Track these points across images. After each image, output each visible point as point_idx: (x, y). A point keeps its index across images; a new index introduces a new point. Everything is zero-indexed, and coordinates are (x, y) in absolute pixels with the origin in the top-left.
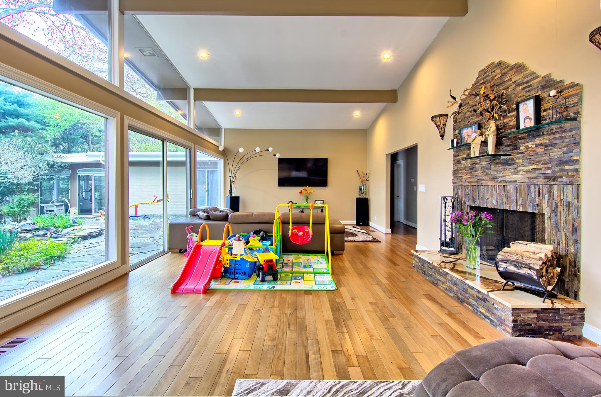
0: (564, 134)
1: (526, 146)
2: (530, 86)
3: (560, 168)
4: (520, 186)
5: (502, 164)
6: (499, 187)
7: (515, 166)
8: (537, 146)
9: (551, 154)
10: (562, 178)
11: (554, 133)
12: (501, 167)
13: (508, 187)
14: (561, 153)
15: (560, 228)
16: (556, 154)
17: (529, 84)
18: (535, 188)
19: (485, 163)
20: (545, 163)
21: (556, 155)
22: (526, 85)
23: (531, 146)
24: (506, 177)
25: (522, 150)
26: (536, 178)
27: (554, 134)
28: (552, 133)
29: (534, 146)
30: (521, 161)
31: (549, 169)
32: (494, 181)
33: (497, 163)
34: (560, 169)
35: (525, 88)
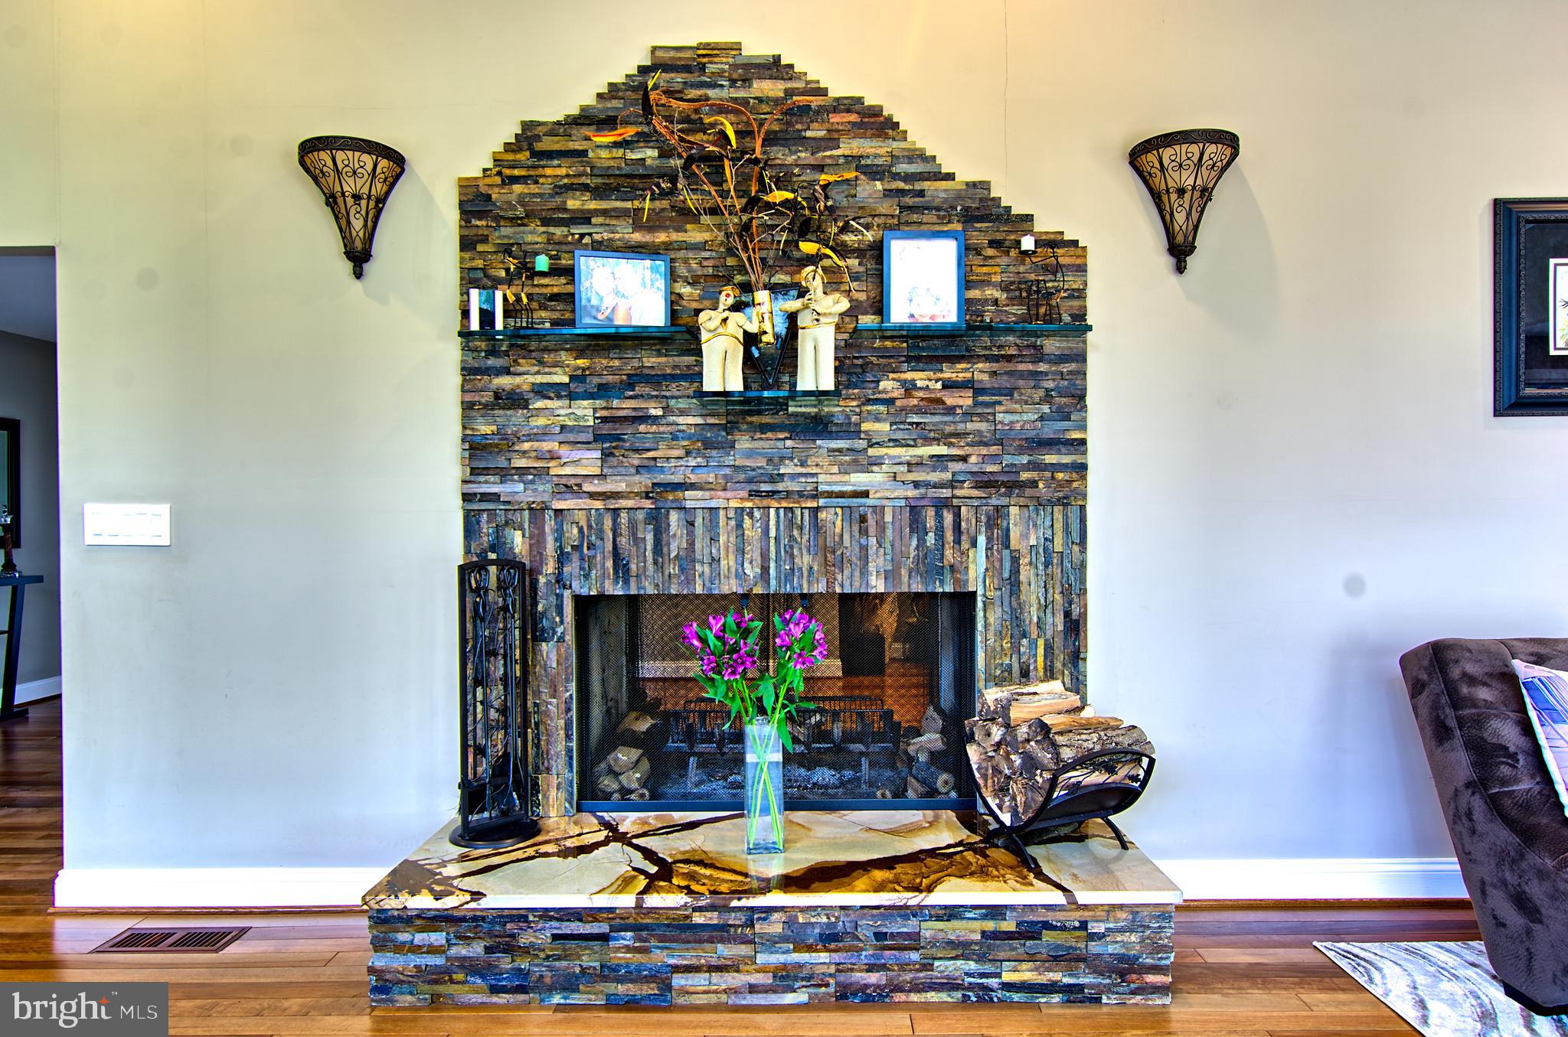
0: (1042, 367)
1: (903, 383)
2: (921, 193)
3: (1032, 458)
4: (879, 510)
5: (791, 432)
6: (778, 514)
7: (862, 444)
8: (948, 385)
9: (1000, 417)
10: (1037, 487)
11: (1009, 358)
12: (789, 443)
13: (822, 515)
14: (1036, 417)
15: (1027, 629)
16: (1016, 417)
17: (918, 186)
18: (939, 517)
19: (699, 420)
20: (981, 441)
21: (1018, 421)
22: (901, 185)
23: (927, 382)
24: (821, 478)
25: (885, 391)
26: (952, 484)
27: (1010, 361)
28: (1003, 356)
29: (939, 385)
30: (885, 427)
31: (993, 458)
32: (755, 494)
33: (764, 428)
34: (1029, 462)
35: (902, 192)
